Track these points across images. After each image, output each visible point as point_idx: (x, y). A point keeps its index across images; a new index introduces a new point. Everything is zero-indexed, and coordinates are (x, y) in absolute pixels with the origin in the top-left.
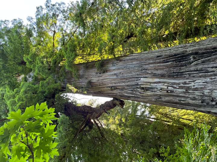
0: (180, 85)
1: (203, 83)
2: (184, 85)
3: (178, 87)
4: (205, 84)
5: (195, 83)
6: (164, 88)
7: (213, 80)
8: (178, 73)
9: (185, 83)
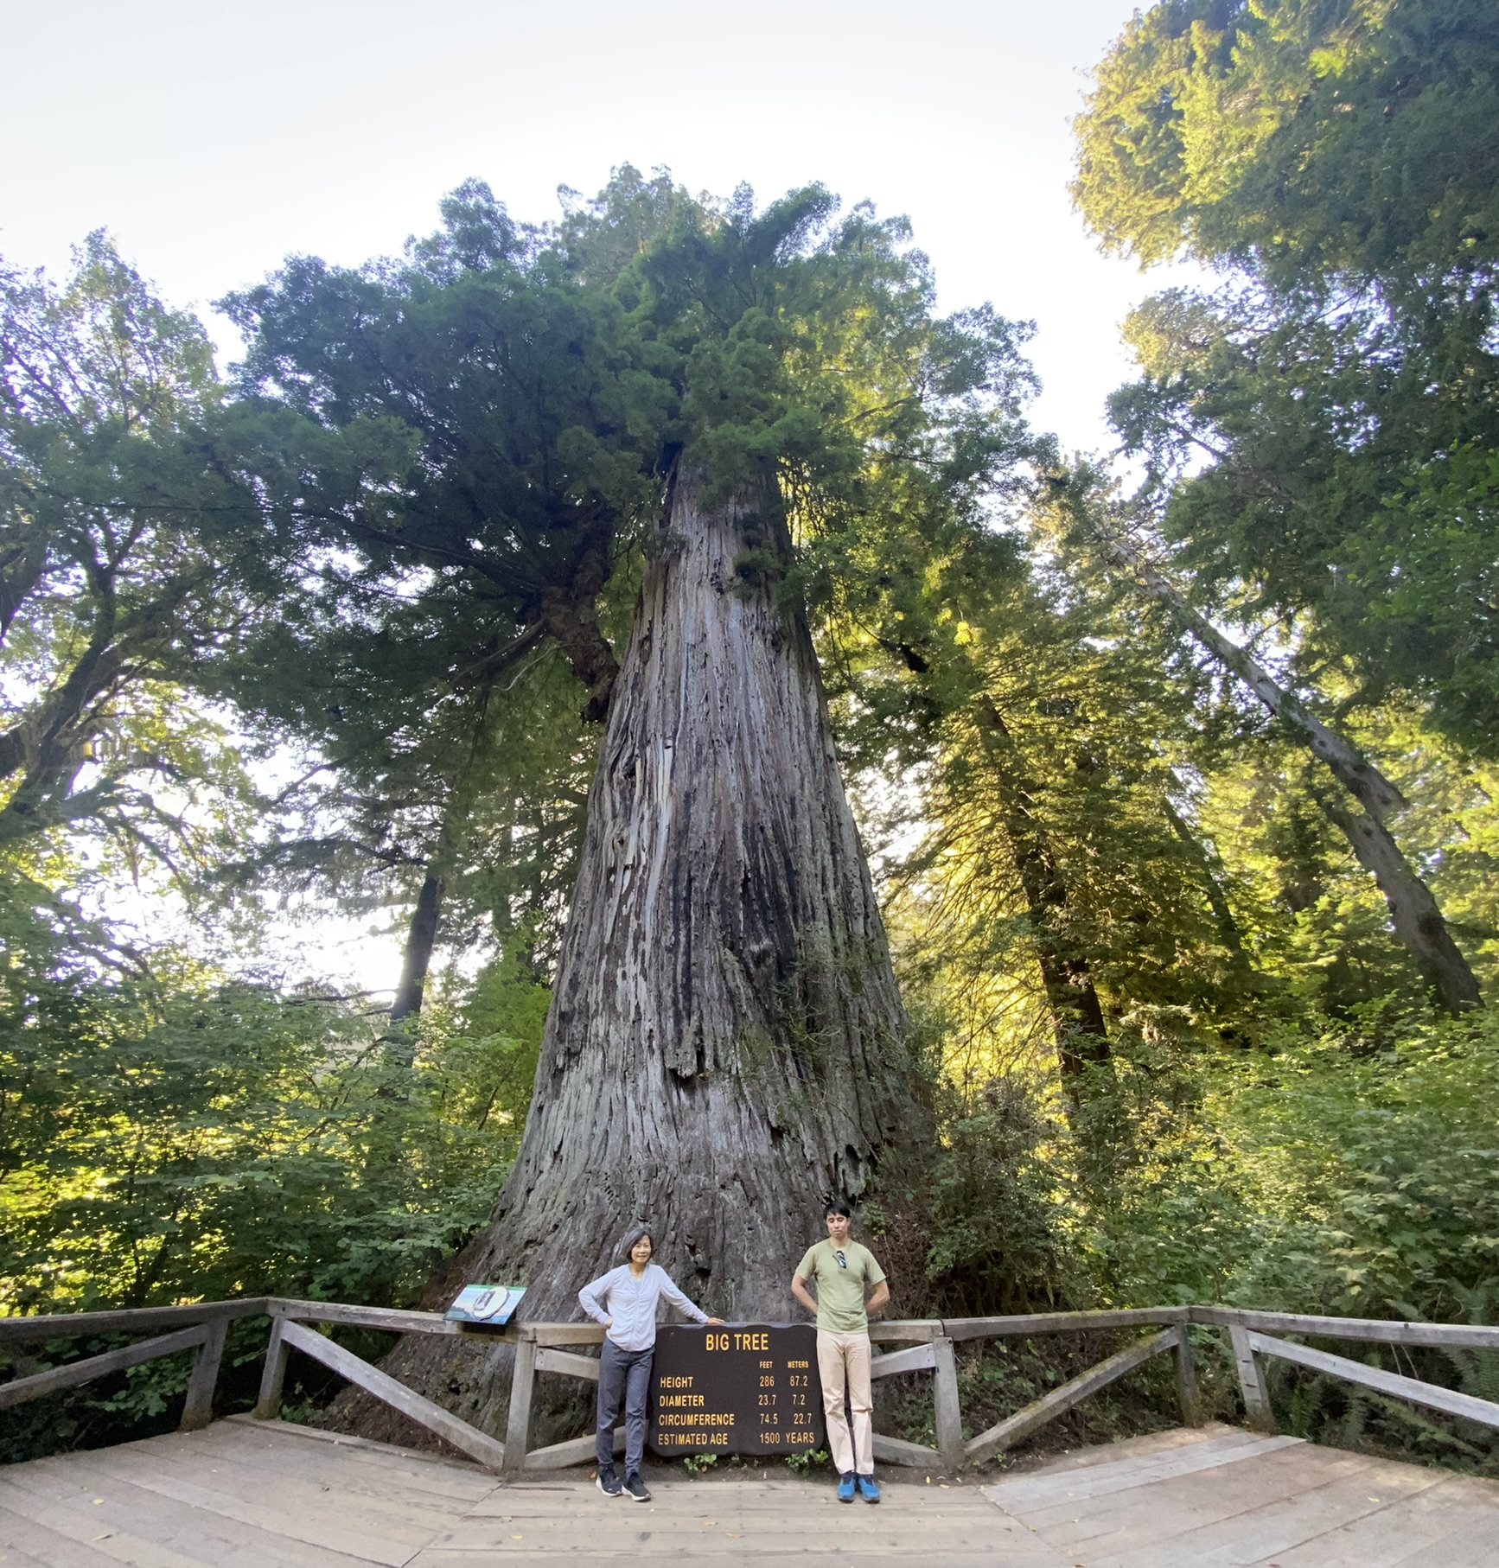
0: (632, 917)
1: (638, 1007)
2: (631, 934)
3: (625, 911)
4: (632, 1016)
5: (635, 977)
6: (625, 852)
7: (645, 1044)
8: (688, 899)
9: (639, 936)
